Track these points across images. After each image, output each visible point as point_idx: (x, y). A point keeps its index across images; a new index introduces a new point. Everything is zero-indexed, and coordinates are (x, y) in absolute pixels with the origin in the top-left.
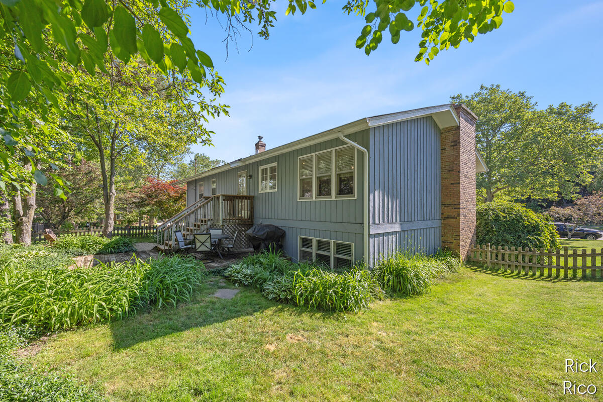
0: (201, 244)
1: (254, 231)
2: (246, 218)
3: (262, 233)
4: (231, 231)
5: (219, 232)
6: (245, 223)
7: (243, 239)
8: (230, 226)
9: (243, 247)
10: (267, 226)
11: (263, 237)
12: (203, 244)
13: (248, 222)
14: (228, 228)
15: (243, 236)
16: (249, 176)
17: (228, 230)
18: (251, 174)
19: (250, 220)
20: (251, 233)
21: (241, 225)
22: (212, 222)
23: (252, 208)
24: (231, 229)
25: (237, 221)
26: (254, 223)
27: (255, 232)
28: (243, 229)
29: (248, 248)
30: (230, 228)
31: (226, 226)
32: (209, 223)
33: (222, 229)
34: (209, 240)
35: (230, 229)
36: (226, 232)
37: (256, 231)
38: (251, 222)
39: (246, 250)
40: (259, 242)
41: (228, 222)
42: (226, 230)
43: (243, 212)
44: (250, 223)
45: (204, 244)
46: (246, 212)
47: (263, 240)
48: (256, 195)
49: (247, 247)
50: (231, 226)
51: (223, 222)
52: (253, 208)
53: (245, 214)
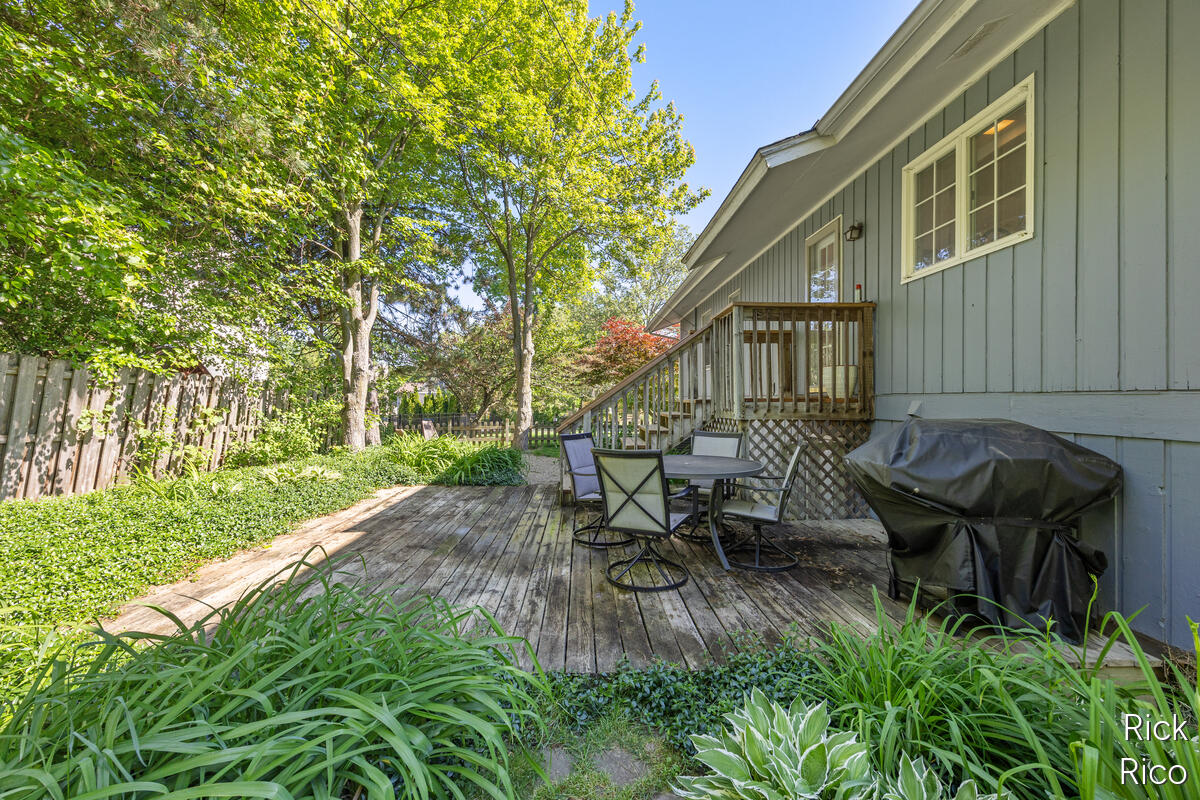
0: (623, 497)
1: (899, 456)
2: (841, 394)
3: (961, 469)
4: (777, 445)
5: (726, 447)
6: (833, 416)
7: (828, 482)
8: (771, 424)
9: (828, 511)
10: (987, 430)
11: (969, 498)
12: (630, 497)
13: (849, 410)
14: (764, 431)
15: (828, 467)
16: (853, 228)
17: (764, 439)
18: (860, 218)
19: (856, 406)
20: (880, 462)
21: (820, 422)
22: (710, 409)
23: (868, 353)
24: (778, 439)
25: (802, 406)
26: (877, 415)
27: (902, 464)
28: (828, 438)
29: (848, 517)
30: (771, 431)
31: (756, 424)
32: (699, 413)
33: (740, 436)
34: (655, 483)
35: (771, 438)
36: (757, 446)
37: (914, 451)
38: (863, 410)
39: (839, 527)
40: (934, 522)
41: (763, 412)
42: (757, 439)
43: (827, 371)
44: (857, 417)
45: (636, 497)
46: (840, 370)
47: (962, 512)
48: (885, 297)
49: (842, 511)
50: (778, 424)
51: (744, 409)
52: (872, 354)
53: (833, 380)
